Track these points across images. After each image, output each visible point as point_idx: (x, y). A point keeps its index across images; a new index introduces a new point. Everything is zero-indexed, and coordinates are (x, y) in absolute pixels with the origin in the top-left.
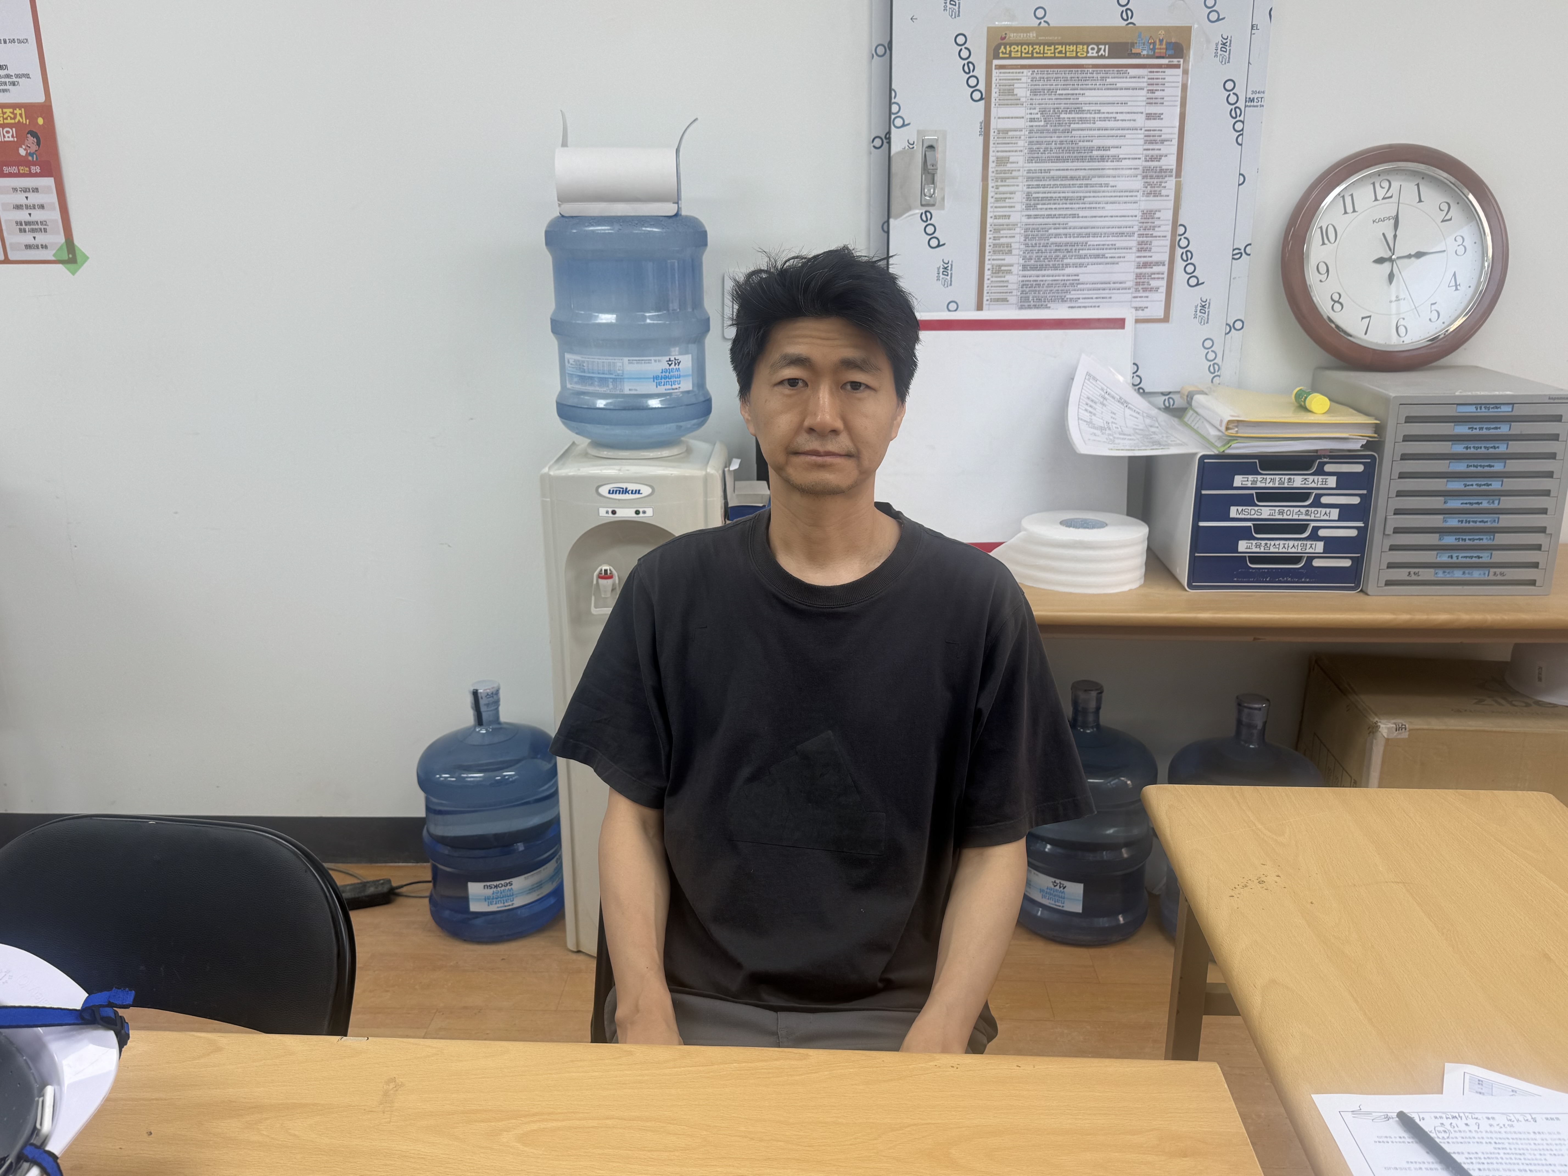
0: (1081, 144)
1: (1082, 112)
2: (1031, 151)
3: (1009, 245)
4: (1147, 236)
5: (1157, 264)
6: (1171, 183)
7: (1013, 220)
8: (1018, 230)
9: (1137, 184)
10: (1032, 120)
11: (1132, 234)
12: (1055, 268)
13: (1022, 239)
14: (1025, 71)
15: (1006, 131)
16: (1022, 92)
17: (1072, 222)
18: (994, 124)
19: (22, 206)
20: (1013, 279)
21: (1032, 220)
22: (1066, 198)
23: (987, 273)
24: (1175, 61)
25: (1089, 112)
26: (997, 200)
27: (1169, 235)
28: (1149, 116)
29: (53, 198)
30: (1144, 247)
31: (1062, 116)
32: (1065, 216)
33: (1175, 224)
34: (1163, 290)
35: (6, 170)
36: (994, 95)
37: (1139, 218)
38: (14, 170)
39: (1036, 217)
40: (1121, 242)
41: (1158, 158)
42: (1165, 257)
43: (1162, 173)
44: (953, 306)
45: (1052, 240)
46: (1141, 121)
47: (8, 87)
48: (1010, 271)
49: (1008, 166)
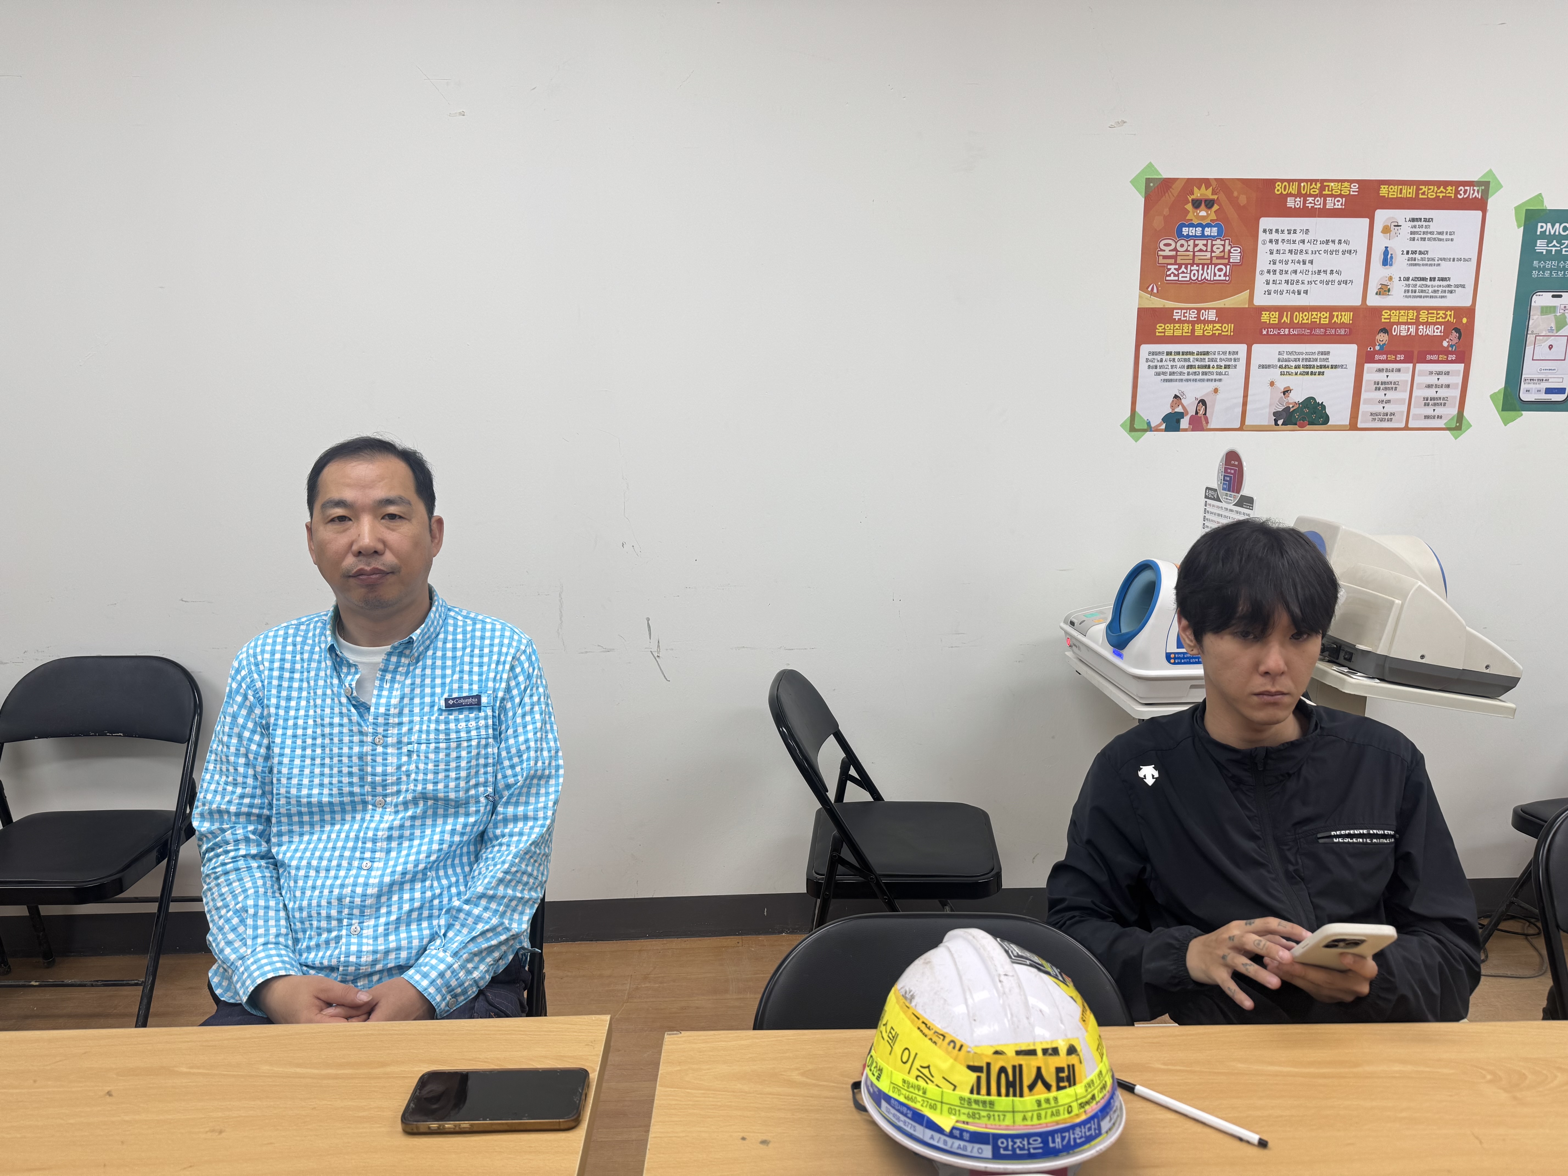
19: (1432, 385)
29: (1459, 379)
35: (1429, 357)
38: (1435, 357)
47: (1446, 294)
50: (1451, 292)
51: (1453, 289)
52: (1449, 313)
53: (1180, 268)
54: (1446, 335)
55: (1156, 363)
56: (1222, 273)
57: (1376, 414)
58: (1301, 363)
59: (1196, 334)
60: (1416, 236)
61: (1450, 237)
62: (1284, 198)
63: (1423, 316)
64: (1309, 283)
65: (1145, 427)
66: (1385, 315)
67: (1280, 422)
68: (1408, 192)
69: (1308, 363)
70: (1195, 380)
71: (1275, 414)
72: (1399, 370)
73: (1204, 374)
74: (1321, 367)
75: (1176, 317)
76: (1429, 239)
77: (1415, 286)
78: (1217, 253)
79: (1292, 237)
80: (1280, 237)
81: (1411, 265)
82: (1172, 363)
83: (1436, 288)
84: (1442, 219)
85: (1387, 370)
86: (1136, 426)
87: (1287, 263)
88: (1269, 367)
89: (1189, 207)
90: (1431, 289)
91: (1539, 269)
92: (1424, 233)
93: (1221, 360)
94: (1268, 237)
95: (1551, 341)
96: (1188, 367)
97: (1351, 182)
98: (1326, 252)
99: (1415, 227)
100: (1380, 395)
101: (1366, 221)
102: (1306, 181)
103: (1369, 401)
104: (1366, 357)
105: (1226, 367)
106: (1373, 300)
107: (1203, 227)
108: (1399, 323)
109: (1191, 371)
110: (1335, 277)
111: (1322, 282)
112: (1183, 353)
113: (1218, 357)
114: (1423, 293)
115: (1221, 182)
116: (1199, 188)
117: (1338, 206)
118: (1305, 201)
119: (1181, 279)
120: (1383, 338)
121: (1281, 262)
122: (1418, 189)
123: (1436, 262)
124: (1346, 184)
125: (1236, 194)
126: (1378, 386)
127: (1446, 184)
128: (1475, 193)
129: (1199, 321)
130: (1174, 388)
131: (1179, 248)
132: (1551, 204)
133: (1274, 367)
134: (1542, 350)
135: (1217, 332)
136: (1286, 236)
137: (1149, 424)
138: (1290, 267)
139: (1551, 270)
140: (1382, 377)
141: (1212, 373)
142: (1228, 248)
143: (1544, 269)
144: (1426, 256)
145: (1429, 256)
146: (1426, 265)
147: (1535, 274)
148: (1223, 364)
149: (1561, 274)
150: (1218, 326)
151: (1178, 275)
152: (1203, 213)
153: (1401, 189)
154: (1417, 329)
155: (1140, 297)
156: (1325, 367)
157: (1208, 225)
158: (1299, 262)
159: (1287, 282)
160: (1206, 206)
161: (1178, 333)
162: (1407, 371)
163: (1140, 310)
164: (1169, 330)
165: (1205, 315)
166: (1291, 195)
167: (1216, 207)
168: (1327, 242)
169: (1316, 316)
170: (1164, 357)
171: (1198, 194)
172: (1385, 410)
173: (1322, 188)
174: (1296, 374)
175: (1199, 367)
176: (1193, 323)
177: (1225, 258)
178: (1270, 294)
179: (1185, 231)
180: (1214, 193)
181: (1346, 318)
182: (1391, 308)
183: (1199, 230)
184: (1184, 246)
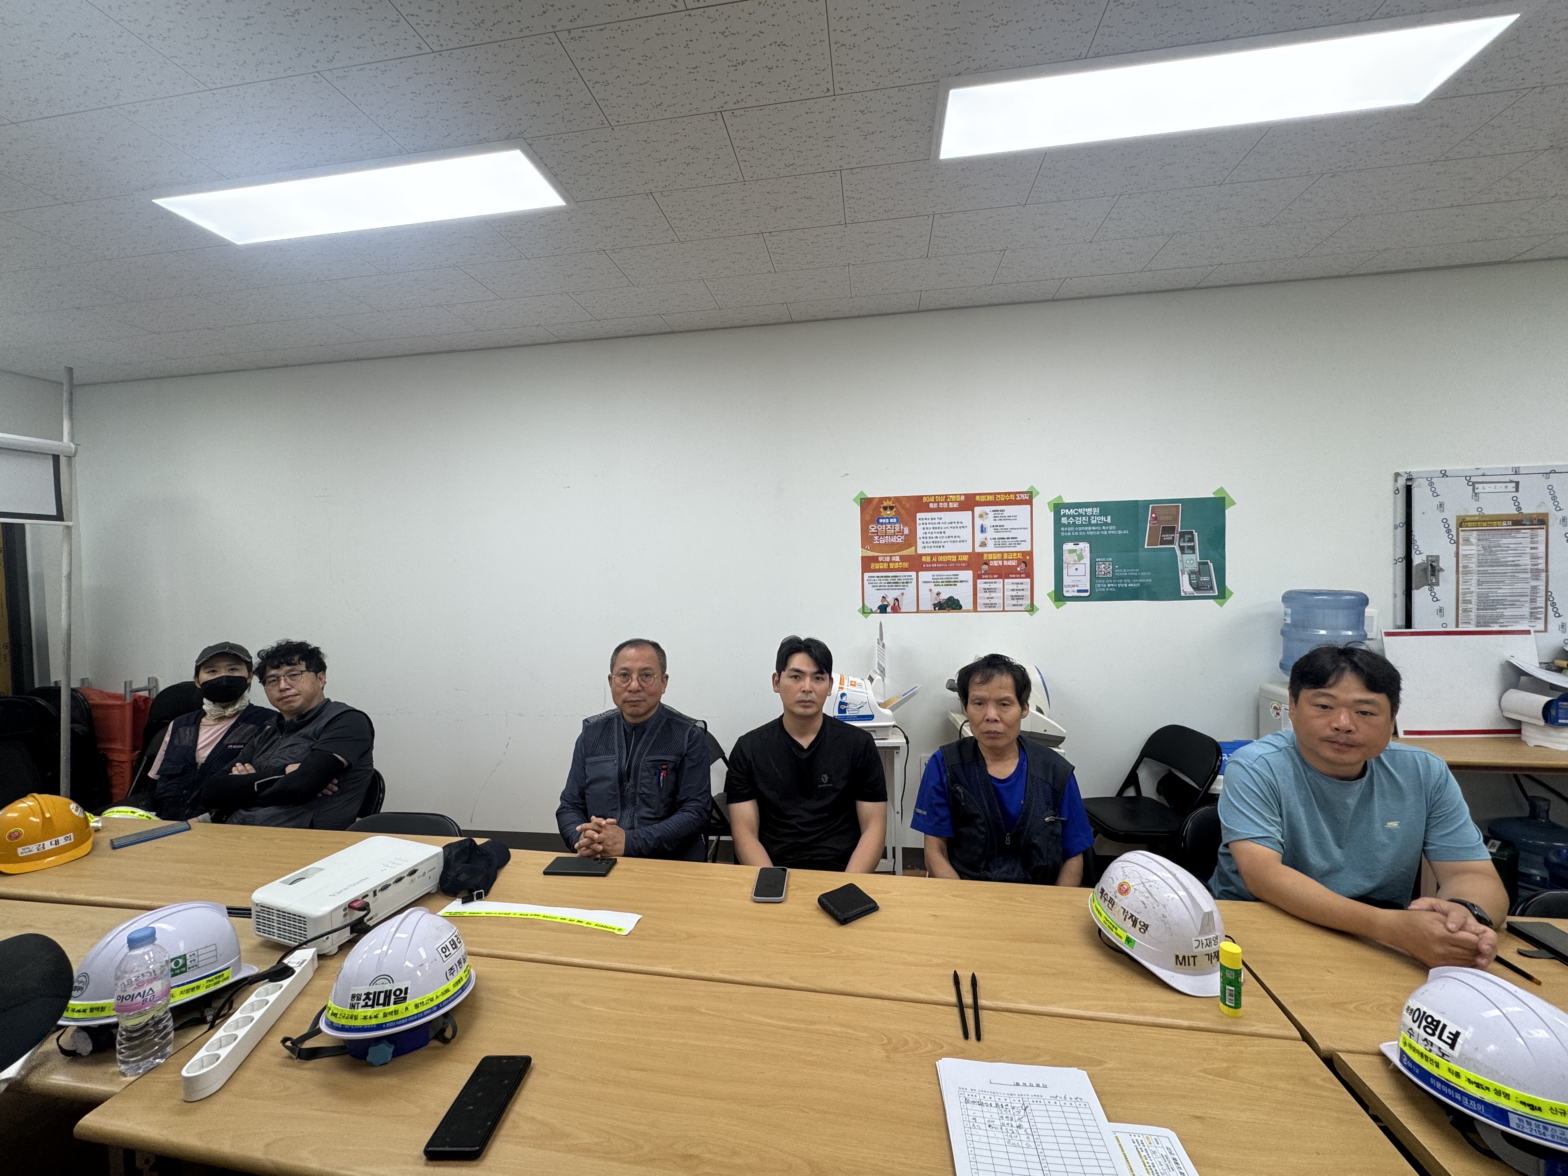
0: (1502, 560)
1: (1501, 547)
2: (1479, 563)
3: (1470, 600)
4: (1534, 596)
5: (1540, 608)
6: (1544, 575)
7: (1471, 590)
8: (1474, 594)
9: (1529, 575)
10: (1479, 551)
11: (1527, 596)
12: (1492, 609)
13: (1476, 598)
14: (1475, 532)
15: (1467, 555)
16: (1473, 540)
17: (1500, 591)
18: (1461, 552)
19: (1015, 589)
20: (1473, 615)
21: (1480, 590)
22: (1496, 581)
23: (1460, 612)
24: (1542, 526)
25: (1504, 547)
26: (1464, 582)
27: (1544, 595)
28: (1532, 548)
29: (1029, 587)
30: (1533, 601)
31: (1492, 549)
32: (1496, 588)
33: (1547, 591)
34: (1543, 619)
35: (1010, 576)
36: (1461, 541)
37: (1530, 589)
38: (1014, 576)
39: (1482, 589)
40: (1522, 599)
41: (1537, 565)
42: (1543, 605)
43: (1539, 571)
44: (1445, 625)
45: (1491, 598)
46: (1528, 550)
47: (1017, 545)
48: (1471, 611)
49: (1469, 569)
50: (1019, 544)
51: (1019, 542)
53: (880, 536)
54: (1018, 565)
55: (872, 582)
56: (900, 539)
57: (987, 604)
58: (944, 580)
59: (890, 568)
60: (997, 519)
61: (1015, 518)
62: (928, 504)
63: (1006, 556)
64: (945, 542)
66: (985, 556)
67: (937, 608)
68: (991, 498)
69: (948, 580)
72: (996, 583)
74: (955, 582)
75: (880, 559)
76: (1004, 519)
77: (999, 542)
78: (897, 530)
79: (934, 521)
80: (927, 521)
81: (996, 532)
82: (880, 581)
83: (1010, 543)
84: (1009, 510)
86: (865, 611)
87: (932, 533)
88: (928, 582)
89: (882, 510)
90: (1008, 543)
91: (1065, 532)
92: (1001, 517)
93: (904, 579)
94: (921, 522)
95: (1076, 566)
96: (888, 583)
97: (960, 495)
98: (951, 527)
99: (996, 514)
100: (987, 595)
101: (971, 512)
102: (938, 496)
103: (981, 598)
104: (977, 577)
105: (907, 583)
106: (978, 550)
107: (889, 519)
108: (992, 560)
109: (889, 585)
110: (957, 539)
111: (951, 542)
112: (885, 577)
113: (902, 578)
114: (1004, 545)
115: (896, 498)
116: (886, 501)
117: (955, 506)
118: (938, 505)
119: (881, 542)
120: (985, 567)
121: (929, 533)
122: (995, 497)
123: (1009, 530)
124: (958, 496)
125: (904, 503)
126: (985, 590)
127: (1009, 493)
128: (1026, 497)
129: (891, 561)
130: (882, 593)
131: (878, 529)
132: (1067, 500)
134: (1072, 571)
135: (901, 567)
136: (930, 521)
138: (934, 535)
139: (1071, 532)
140: (987, 586)
142: (902, 527)
143: (1067, 531)
144: (1003, 528)
145: (1005, 527)
146: (1004, 532)
147: (1063, 534)
148: (905, 581)
149: (1077, 533)
150: (901, 563)
151: (879, 541)
152: (889, 512)
153: (987, 497)
154: (1003, 563)
155: (862, 551)
156: (957, 582)
157: (891, 518)
158: (938, 533)
159: (933, 542)
160: (890, 509)
161: (881, 567)
162: (1000, 583)
163: (862, 557)
164: (877, 566)
165: (893, 559)
166: (931, 502)
167: (895, 509)
168: (951, 523)
169: (949, 558)
170: (876, 578)
171: (885, 504)
172: (991, 602)
173: (946, 498)
175: (893, 583)
176: (889, 563)
177: (901, 532)
178: (925, 548)
179: (881, 521)
180: (893, 503)
181: (965, 558)
182: (988, 553)
183: (887, 520)
184: (881, 528)
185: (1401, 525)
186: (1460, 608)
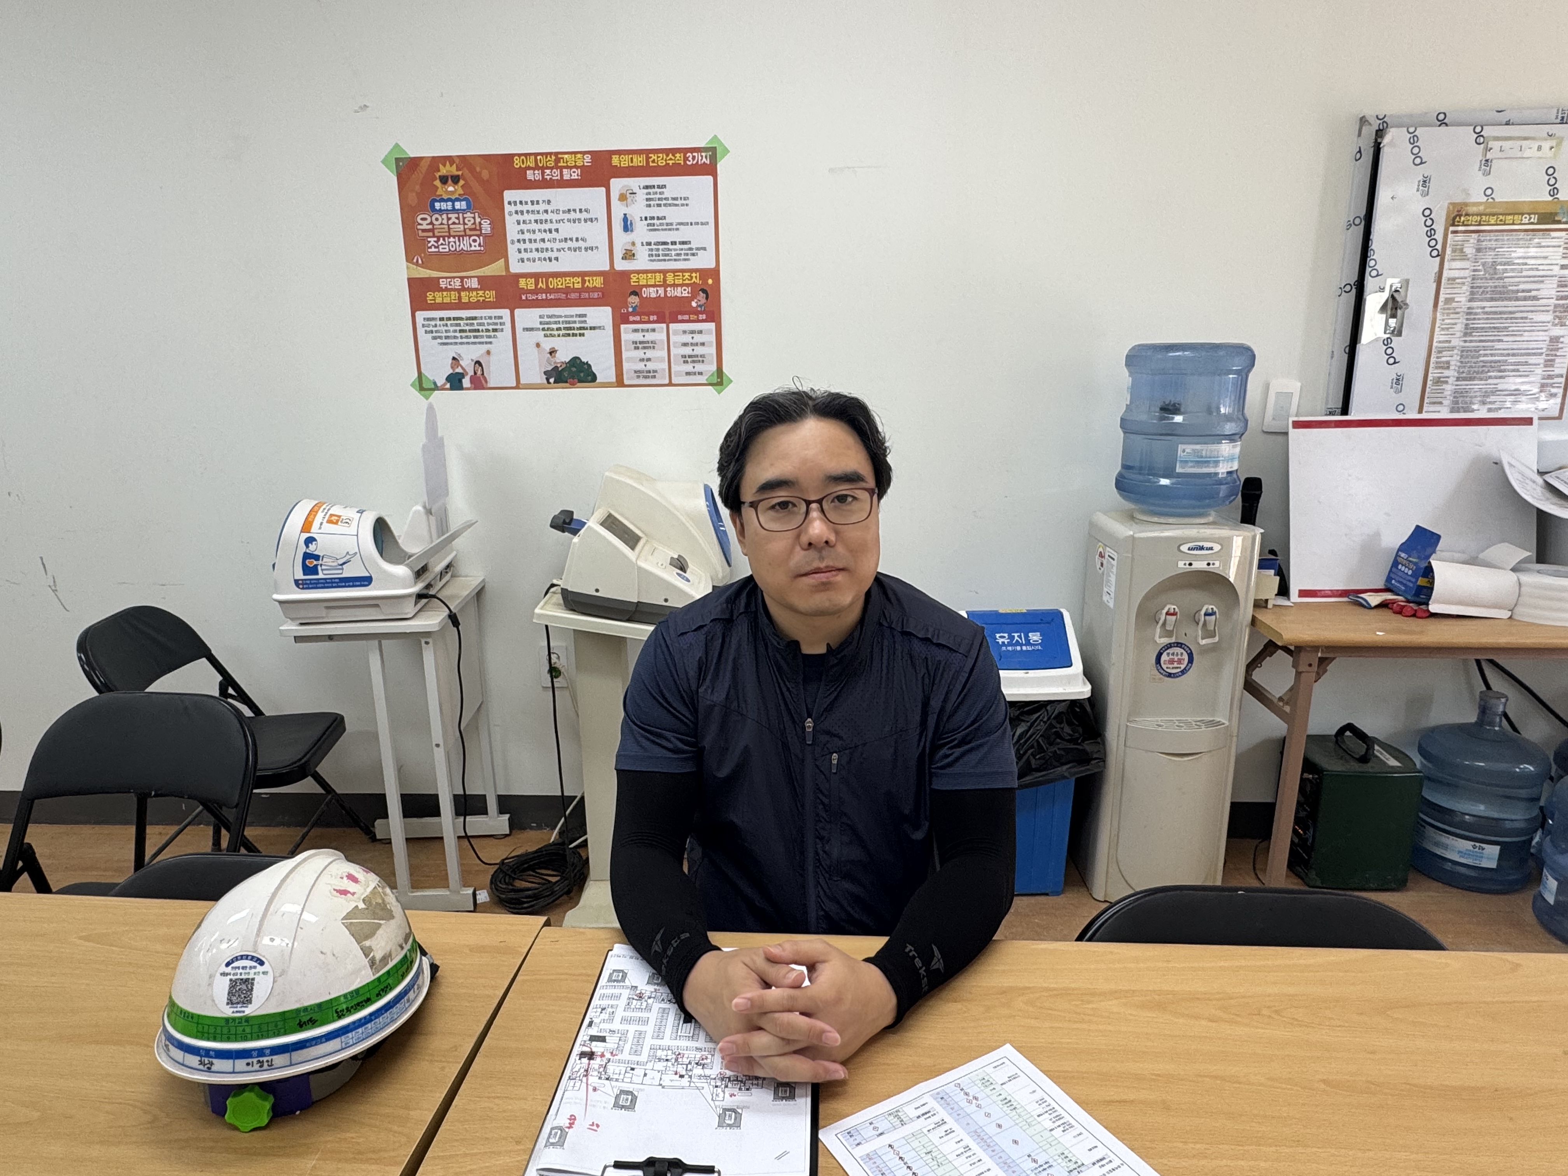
0: (1510, 288)
1: (1514, 264)
2: (1472, 293)
3: (1448, 362)
4: (1552, 355)
7: (1452, 344)
8: (1456, 351)
9: (1549, 317)
10: (1475, 271)
11: (1541, 354)
12: (1480, 379)
13: (1458, 358)
14: (1473, 235)
15: (1454, 279)
16: (1469, 250)
17: (1498, 345)
18: (1446, 274)
19: (688, 344)
20: (1449, 388)
21: (1467, 344)
22: (1495, 328)
23: (1429, 383)
25: (1518, 264)
26: (1442, 329)
29: (713, 338)
30: (1549, 363)
31: (1498, 267)
32: (1493, 341)
35: (680, 317)
36: (1449, 251)
37: (1547, 342)
38: (686, 317)
39: (1471, 341)
40: (1532, 360)
44: (1400, 409)
45: (1482, 359)
46: (1556, 270)
47: (689, 257)
48: (1446, 382)
49: (1454, 305)
50: (693, 255)
51: (694, 251)
52: (694, 275)
53: (439, 240)
55: (431, 328)
56: (477, 244)
57: (639, 371)
58: (561, 326)
59: (463, 301)
60: (652, 203)
61: (685, 202)
62: (523, 171)
63: (670, 279)
64: (559, 250)
65: (433, 386)
66: (634, 278)
68: (639, 161)
69: (568, 325)
70: (468, 343)
71: (545, 373)
72: (654, 330)
73: (475, 337)
74: (580, 328)
75: (443, 284)
76: (665, 205)
77: (658, 250)
78: (469, 225)
79: (536, 207)
80: (525, 208)
81: (651, 230)
82: (446, 328)
83: (678, 252)
84: (675, 185)
85: (643, 330)
86: (425, 386)
87: (534, 232)
88: (532, 329)
89: (437, 183)
90: (673, 253)
92: (659, 199)
93: (489, 324)
94: (513, 208)
97: (584, 153)
98: (569, 221)
99: (649, 194)
100: (640, 354)
101: (603, 189)
102: (542, 154)
103: (631, 360)
104: (621, 319)
105: (495, 330)
106: (621, 265)
107: (453, 201)
108: (647, 286)
109: (464, 334)
110: (581, 244)
111: (569, 249)
112: (454, 319)
113: (485, 322)
114: (666, 258)
115: (463, 158)
116: (444, 165)
117: (575, 176)
118: (543, 173)
119: (441, 250)
120: (634, 300)
121: (528, 231)
122: (648, 158)
123: (674, 227)
124: (579, 156)
125: (478, 169)
126: (636, 345)
127: (674, 151)
128: (704, 159)
129: (463, 289)
131: (435, 222)
133: (538, 329)
135: (481, 299)
136: (530, 207)
137: (435, 383)
138: (538, 236)
140: (639, 337)
141: (482, 337)
142: (478, 220)
144: (664, 221)
145: (668, 221)
146: (665, 230)
148: (490, 327)
150: (481, 293)
151: (438, 247)
153: (632, 159)
154: (666, 291)
155: (408, 268)
156: (584, 328)
157: (457, 200)
158: (545, 231)
159: (537, 250)
160: (453, 181)
161: (447, 300)
162: (662, 331)
163: (409, 280)
164: (438, 297)
165: (468, 283)
166: (529, 168)
167: (462, 182)
168: (569, 211)
169: (570, 282)
170: (438, 323)
171: (444, 171)
172: (648, 368)
173: (557, 160)
174: (559, 336)
175: (470, 331)
176: (459, 291)
177: (477, 229)
178: (523, 261)
180: (458, 169)
181: (598, 282)
182: (638, 272)
183: (450, 203)
184: (440, 220)
185: (1357, 221)
186: (1430, 375)
